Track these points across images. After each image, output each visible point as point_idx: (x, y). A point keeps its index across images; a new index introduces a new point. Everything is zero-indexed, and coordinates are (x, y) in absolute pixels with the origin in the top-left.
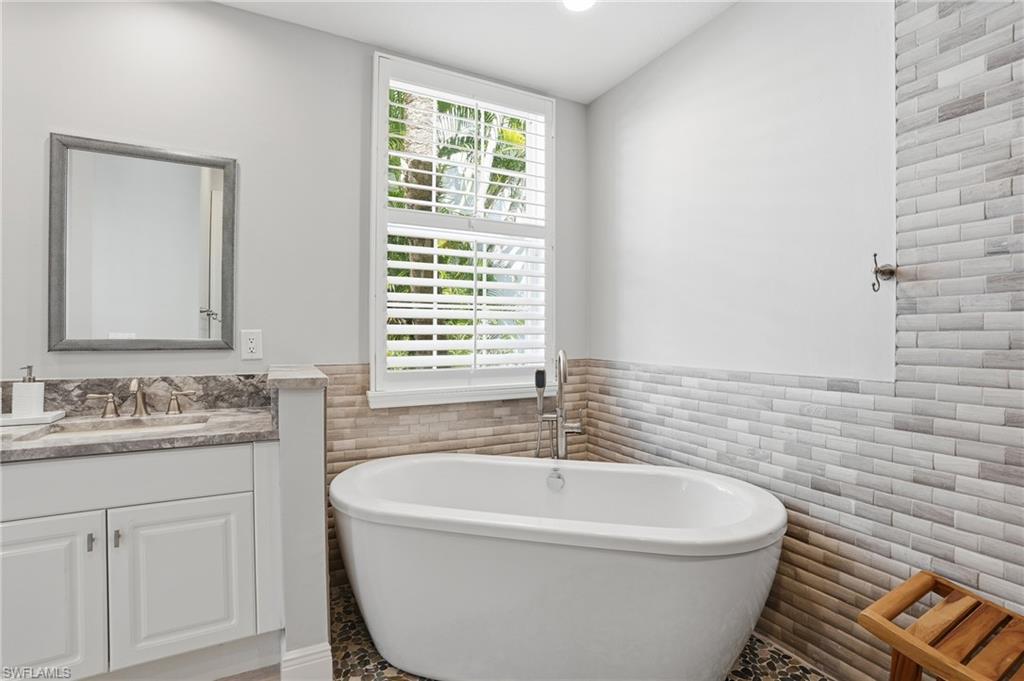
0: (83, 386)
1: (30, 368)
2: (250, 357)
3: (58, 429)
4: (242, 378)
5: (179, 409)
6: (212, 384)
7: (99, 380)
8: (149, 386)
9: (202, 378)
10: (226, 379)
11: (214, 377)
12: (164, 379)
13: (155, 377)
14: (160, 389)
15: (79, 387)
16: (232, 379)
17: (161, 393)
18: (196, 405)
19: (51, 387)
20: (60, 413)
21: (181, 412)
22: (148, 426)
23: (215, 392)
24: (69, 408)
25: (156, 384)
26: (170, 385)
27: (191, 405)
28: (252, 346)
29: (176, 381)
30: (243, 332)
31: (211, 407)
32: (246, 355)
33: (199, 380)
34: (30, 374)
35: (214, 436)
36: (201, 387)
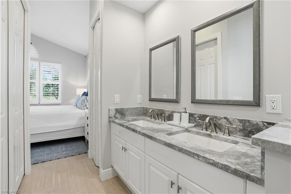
0: (199, 116)
1: (185, 108)
2: (272, 112)
3: (188, 131)
4: (265, 124)
5: (229, 134)
6: (247, 124)
7: (203, 115)
8: (220, 120)
9: (242, 120)
10: (255, 123)
11: (249, 121)
12: (225, 118)
13: (222, 116)
14: (223, 122)
15: (198, 116)
16: (259, 123)
17: (224, 124)
18: (239, 133)
19: (191, 115)
20: (193, 125)
21: (230, 136)
22: (213, 138)
23: (249, 129)
24: (195, 123)
25: (222, 120)
26: (227, 121)
27: (236, 132)
28: (273, 105)
29: (230, 120)
30: (267, 96)
31: (246, 136)
32: (269, 110)
33: (241, 121)
34: (185, 110)
35: (218, 163)
36: (241, 124)
